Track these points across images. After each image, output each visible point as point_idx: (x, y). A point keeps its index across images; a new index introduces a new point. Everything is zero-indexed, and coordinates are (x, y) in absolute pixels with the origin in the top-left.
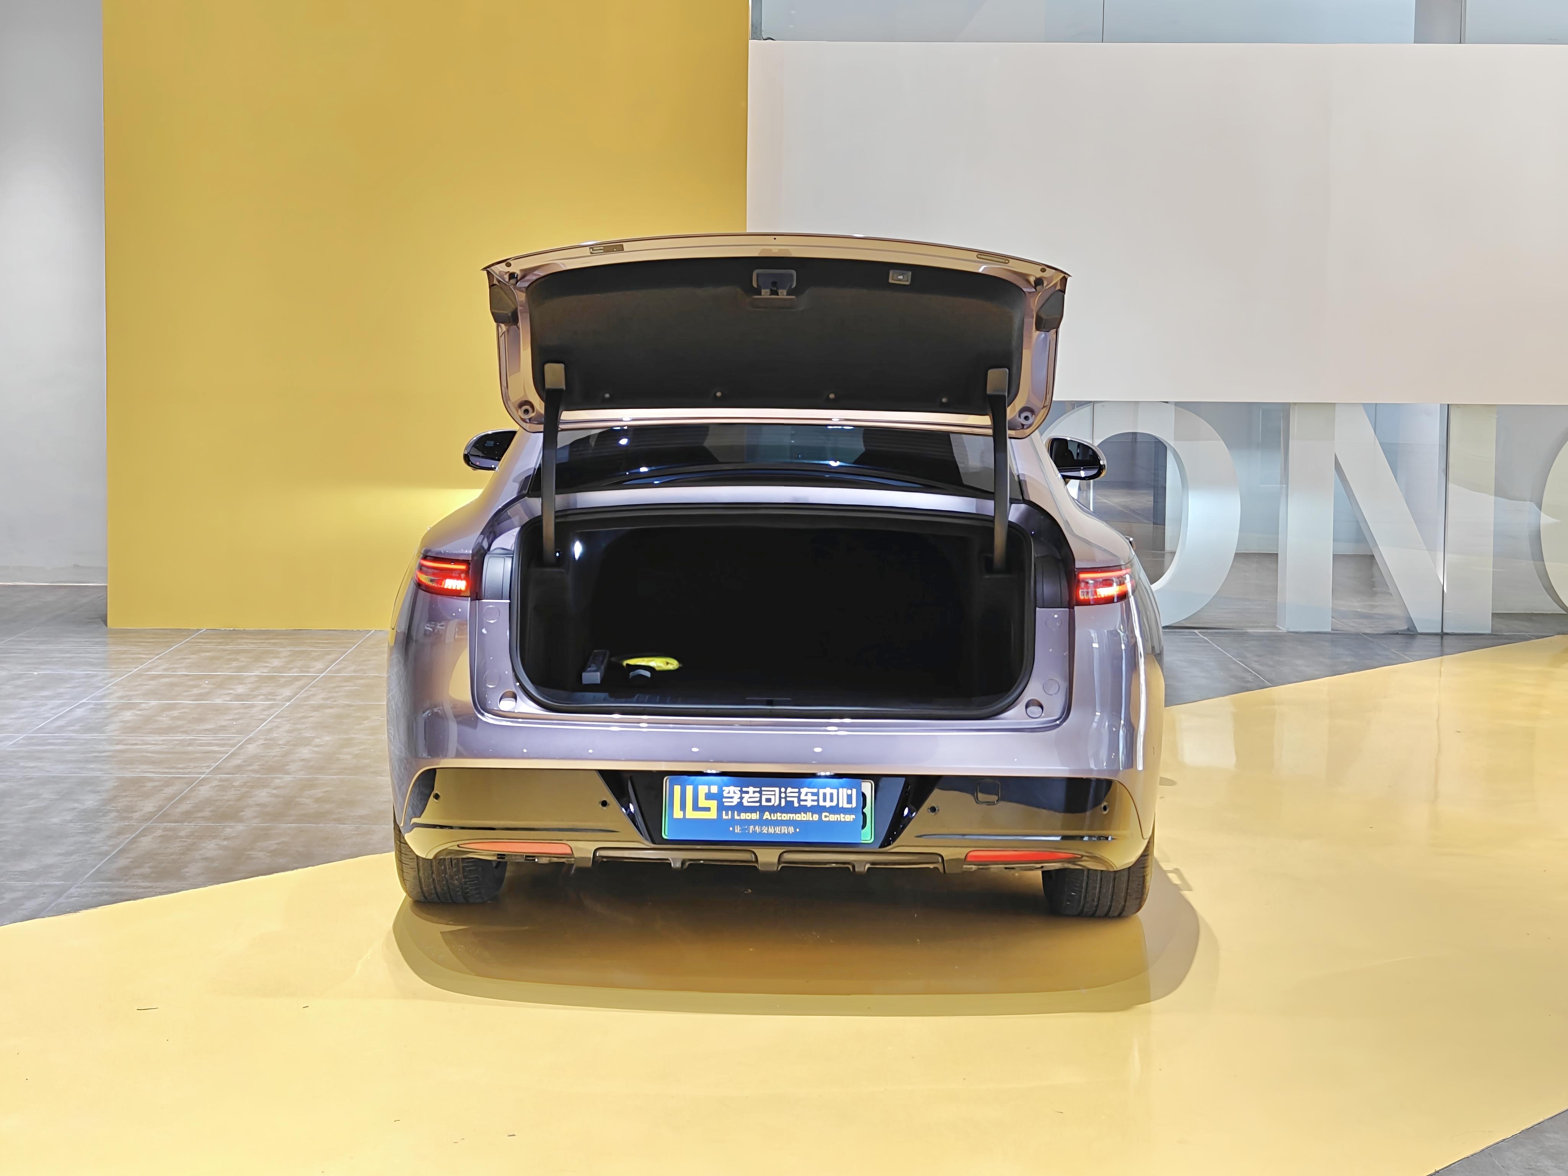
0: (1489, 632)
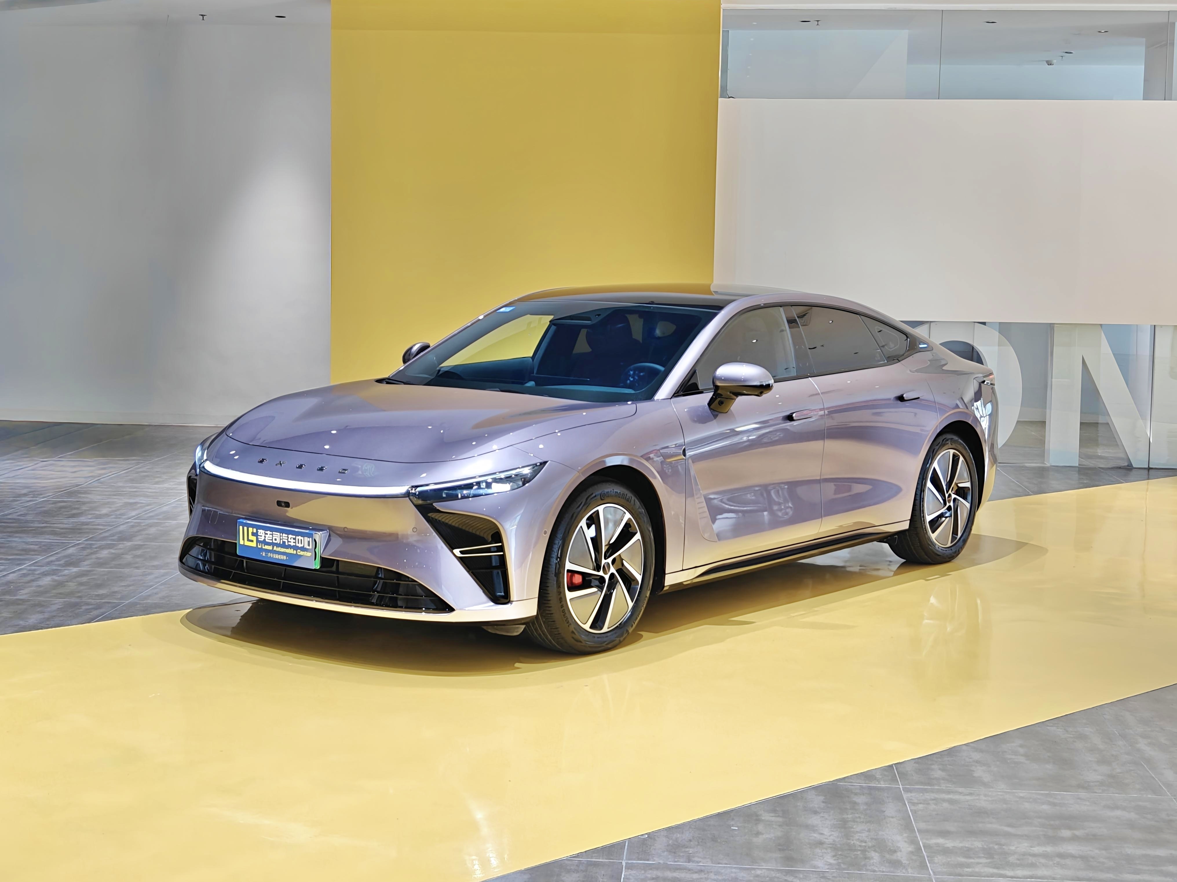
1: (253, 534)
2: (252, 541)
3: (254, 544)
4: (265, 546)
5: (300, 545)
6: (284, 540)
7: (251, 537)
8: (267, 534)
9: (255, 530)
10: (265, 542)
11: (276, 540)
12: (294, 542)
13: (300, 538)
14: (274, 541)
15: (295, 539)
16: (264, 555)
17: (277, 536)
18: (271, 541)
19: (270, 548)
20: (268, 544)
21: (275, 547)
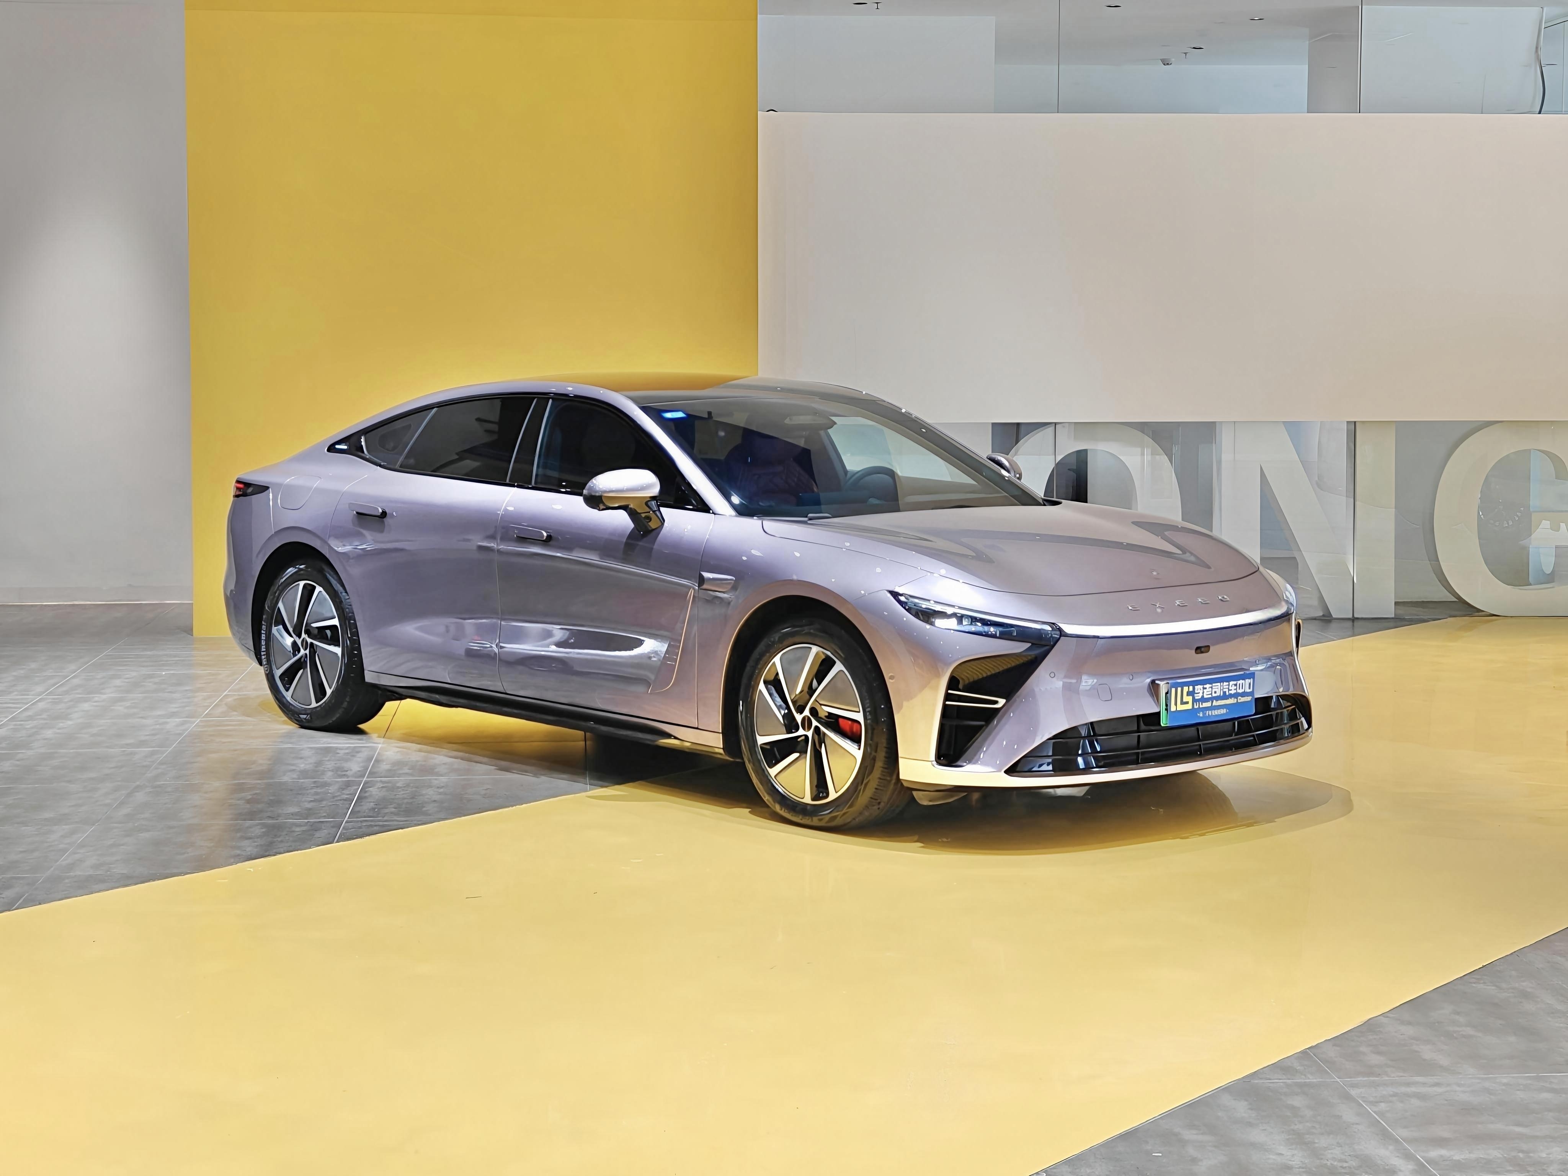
0: (1393, 616)
1: (1189, 694)
2: (1187, 703)
3: (1189, 707)
4: (1203, 704)
5: (1241, 691)
6: (1224, 690)
7: (1186, 699)
8: (1206, 688)
9: (1191, 688)
10: (1202, 700)
11: (1215, 692)
12: (1235, 689)
13: (1241, 682)
14: (1214, 695)
15: (1236, 685)
16: (1201, 715)
17: (1217, 687)
18: (1210, 696)
19: (1208, 704)
20: (1207, 700)
21: (1214, 701)
